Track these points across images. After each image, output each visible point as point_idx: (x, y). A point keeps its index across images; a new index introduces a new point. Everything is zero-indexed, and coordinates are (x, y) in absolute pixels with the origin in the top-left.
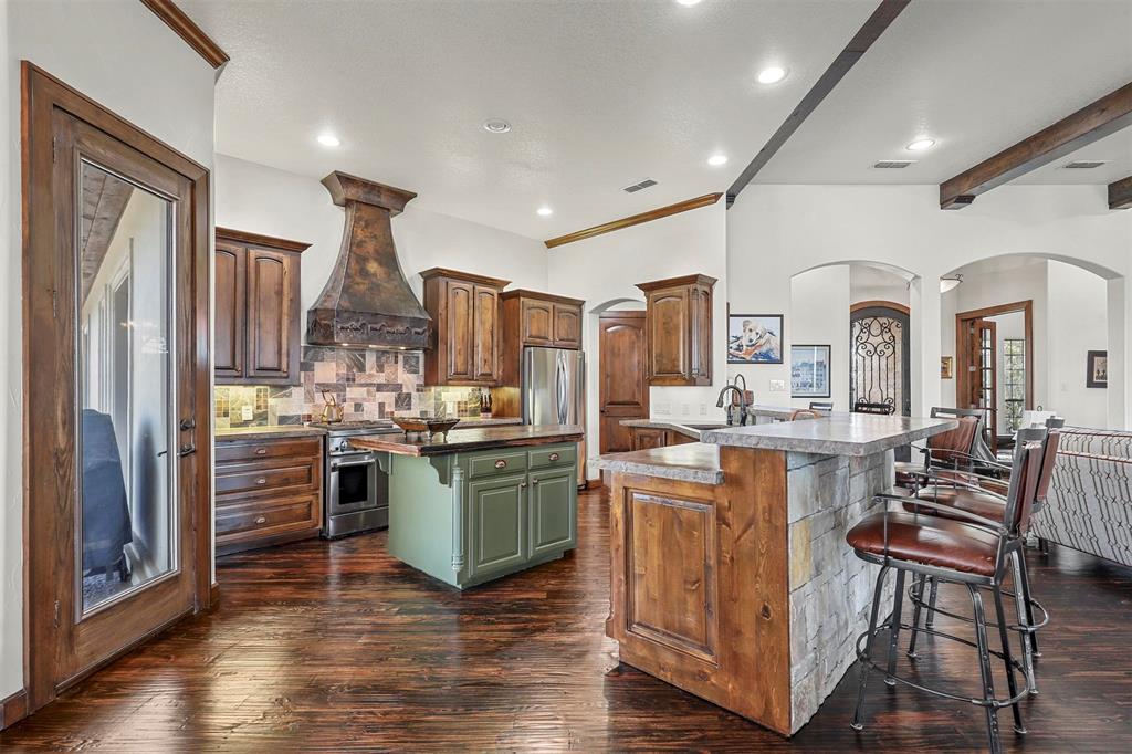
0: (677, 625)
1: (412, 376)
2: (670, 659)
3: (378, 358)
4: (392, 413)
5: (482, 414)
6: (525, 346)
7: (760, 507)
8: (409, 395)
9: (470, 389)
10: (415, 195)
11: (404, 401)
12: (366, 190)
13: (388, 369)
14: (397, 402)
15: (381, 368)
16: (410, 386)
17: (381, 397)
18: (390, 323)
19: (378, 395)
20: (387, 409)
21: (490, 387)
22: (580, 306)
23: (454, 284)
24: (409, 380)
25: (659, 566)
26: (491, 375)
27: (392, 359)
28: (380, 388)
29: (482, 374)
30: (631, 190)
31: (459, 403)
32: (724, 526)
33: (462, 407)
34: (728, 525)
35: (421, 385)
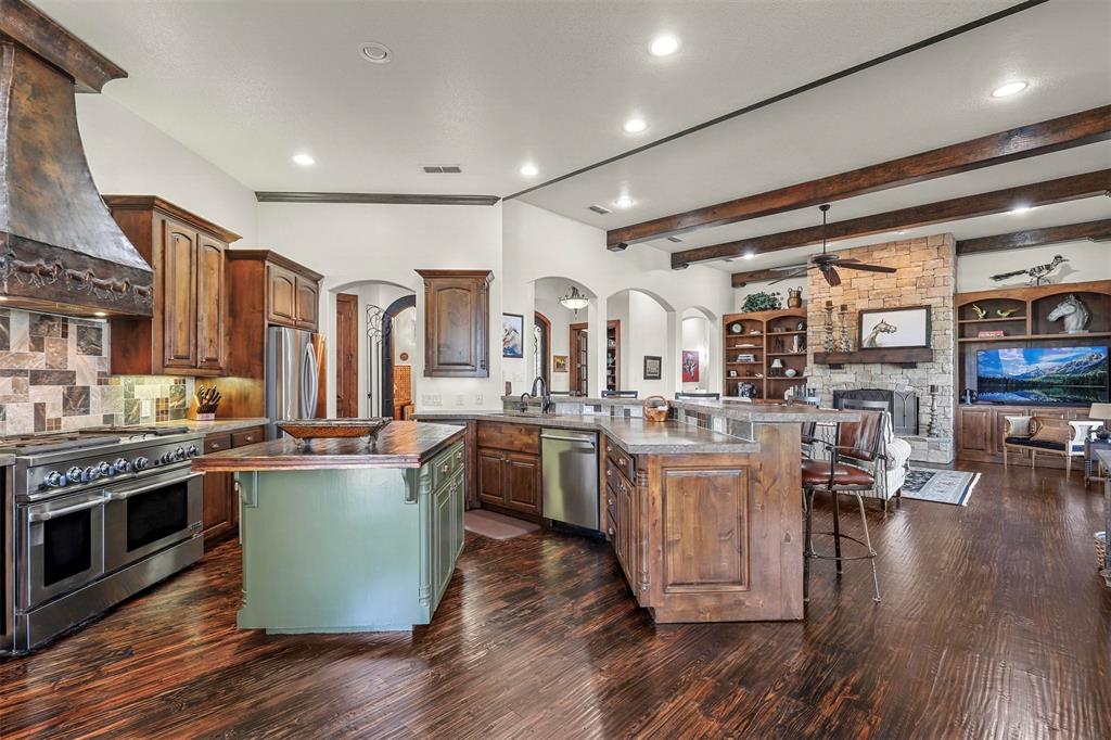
0: (712, 572)
1: (91, 360)
2: (709, 602)
3: (34, 327)
4: (58, 421)
5: (199, 416)
6: (270, 325)
7: (784, 465)
8: (86, 390)
9: (172, 380)
10: (125, 75)
11: (77, 399)
12: (42, 31)
13: (51, 347)
14: (66, 401)
15: (37, 344)
16: (88, 376)
17: (38, 393)
18: (100, 271)
19: (33, 390)
20: (50, 414)
21: (198, 378)
22: (316, 282)
23: (174, 226)
24: (85, 366)
25: (695, 528)
26: (216, 360)
27: (58, 329)
28: (36, 378)
29: (207, 360)
30: (428, 170)
31: (158, 400)
32: (757, 484)
33: (162, 407)
34: (759, 482)
35: (105, 373)
